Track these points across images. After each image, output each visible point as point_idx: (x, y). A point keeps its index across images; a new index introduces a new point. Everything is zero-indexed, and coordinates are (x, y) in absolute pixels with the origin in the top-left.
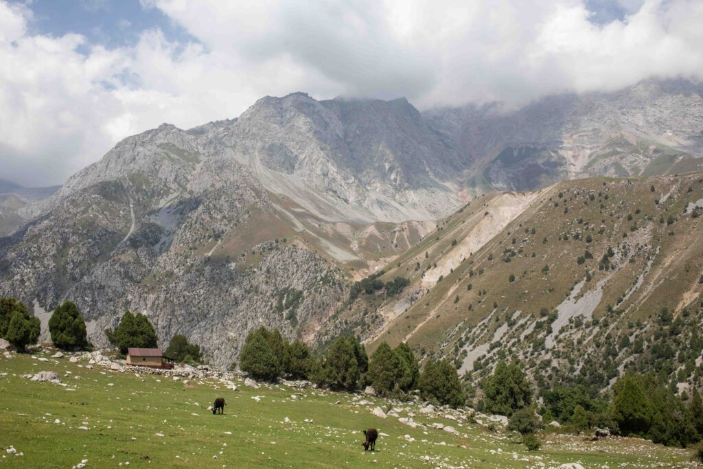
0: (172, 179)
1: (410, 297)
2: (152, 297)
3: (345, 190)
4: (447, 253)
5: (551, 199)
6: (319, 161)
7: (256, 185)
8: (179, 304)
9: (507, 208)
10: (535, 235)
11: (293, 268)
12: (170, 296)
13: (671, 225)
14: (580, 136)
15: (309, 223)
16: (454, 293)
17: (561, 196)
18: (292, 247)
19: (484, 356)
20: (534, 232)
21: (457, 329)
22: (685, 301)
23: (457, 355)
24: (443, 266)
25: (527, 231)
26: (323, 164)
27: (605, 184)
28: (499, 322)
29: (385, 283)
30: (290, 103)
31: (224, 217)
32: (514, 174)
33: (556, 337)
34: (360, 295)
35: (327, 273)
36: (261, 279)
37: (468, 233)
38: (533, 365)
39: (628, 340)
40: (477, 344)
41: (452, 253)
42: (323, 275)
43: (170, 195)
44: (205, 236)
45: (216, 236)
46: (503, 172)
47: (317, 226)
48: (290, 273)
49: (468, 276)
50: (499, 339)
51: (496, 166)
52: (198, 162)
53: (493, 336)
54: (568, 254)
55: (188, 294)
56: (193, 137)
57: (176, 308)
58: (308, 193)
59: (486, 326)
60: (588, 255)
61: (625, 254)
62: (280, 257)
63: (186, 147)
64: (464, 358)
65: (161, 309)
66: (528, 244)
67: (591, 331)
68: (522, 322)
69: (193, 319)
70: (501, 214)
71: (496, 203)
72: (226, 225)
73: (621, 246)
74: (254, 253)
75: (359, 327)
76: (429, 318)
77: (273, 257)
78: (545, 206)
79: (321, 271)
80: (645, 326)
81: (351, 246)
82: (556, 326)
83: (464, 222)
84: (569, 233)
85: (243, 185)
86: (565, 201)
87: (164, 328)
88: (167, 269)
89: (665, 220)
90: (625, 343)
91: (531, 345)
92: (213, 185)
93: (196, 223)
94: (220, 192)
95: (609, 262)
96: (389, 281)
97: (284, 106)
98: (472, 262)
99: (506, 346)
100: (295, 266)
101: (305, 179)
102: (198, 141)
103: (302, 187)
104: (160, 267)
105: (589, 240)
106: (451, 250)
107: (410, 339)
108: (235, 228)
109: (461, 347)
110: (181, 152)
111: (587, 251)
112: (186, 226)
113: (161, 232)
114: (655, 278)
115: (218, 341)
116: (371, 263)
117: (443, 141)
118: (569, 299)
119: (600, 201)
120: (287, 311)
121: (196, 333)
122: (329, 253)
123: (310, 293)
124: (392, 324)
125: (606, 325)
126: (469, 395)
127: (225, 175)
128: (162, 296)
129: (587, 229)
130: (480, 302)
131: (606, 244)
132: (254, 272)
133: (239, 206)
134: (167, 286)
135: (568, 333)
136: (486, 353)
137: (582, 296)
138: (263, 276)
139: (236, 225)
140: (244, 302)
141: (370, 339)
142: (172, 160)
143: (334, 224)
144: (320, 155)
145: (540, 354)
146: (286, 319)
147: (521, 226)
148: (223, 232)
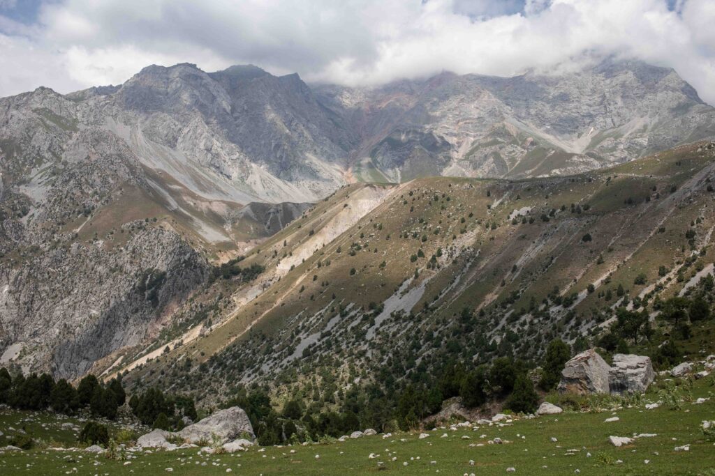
0: (46, 148)
1: (262, 284)
2: (15, 271)
3: (229, 166)
4: (304, 242)
5: (402, 197)
6: (203, 136)
7: (132, 160)
8: (43, 280)
9: (366, 201)
10: (381, 231)
11: (158, 249)
12: (34, 272)
13: (494, 230)
14: (465, 123)
15: (185, 201)
16: (301, 283)
17: (411, 194)
18: (159, 228)
19: (315, 344)
20: (380, 228)
21: (297, 317)
22: (486, 302)
23: (291, 342)
24: (298, 255)
25: (375, 226)
26: (207, 138)
27: (450, 186)
28: (335, 312)
29: (243, 269)
30: (177, 74)
31: (96, 193)
32: (400, 157)
33: (377, 329)
34: (218, 280)
35: (191, 255)
36: (126, 259)
37: (326, 223)
38: (351, 354)
39: (433, 335)
40: (311, 333)
41: (308, 243)
42: (186, 258)
43: (43, 164)
44: (74, 212)
45: (85, 212)
46: (389, 155)
47: (192, 204)
48: (155, 254)
49: (316, 267)
50: (330, 329)
51: (382, 148)
52: (76, 130)
53: (326, 325)
54: (405, 252)
55: (52, 270)
56: (72, 103)
57: (40, 284)
58: (189, 168)
59: (322, 316)
60: (421, 254)
61: (451, 255)
62: (146, 238)
63: (64, 114)
64: (297, 345)
65: (24, 285)
66: (374, 239)
67: (406, 326)
68: (352, 314)
69: (56, 296)
70: (359, 206)
71: (356, 196)
72: (97, 201)
73: (449, 247)
74: (123, 231)
75: (212, 311)
76: (275, 305)
77: (140, 238)
78: (396, 203)
79: (185, 254)
80: (449, 323)
81: (225, 226)
82: (379, 320)
83: (325, 212)
84: (409, 232)
85: (117, 161)
86: (414, 199)
87: (25, 303)
88: (33, 244)
89: (490, 226)
90: (429, 337)
91: (355, 336)
92: (88, 158)
93: (66, 197)
94: (93, 166)
95: (436, 261)
96: (246, 267)
97: (171, 76)
98: (323, 254)
99: (334, 335)
100: (161, 247)
101: (188, 153)
102: (78, 108)
103: (184, 161)
104: (25, 241)
105: (424, 240)
106: (307, 239)
107: (254, 325)
108: (106, 203)
109: (297, 334)
110: (57, 119)
111: (420, 250)
112: (55, 200)
113: (30, 204)
114: (469, 279)
115: (80, 318)
116: (241, 244)
117: (332, 120)
118: (396, 294)
119: (443, 202)
120: (149, 292)
121: (59, 310)
122: (200, 233)
123: (173, 275)
124: (241, 310)
125: (420, 320)
126: (292, 380)
127: (101, 147)
128: (26, 272)
129: (425, 228)
130: (322, 293)
131: (438, 243)
132: (121, 251)
133: (112, 182)
134: (31, 262)
135: (387, 326)
136: (316, 341)
137: (408, 292)
138: (129, 256)
139: (107, 201)
140: (108, 280)
141: (220, 323)
142: (48, 127)
143: (210, 202)
144: (204, 130)
145: (360, 344)
146: (148, 299)
147: (371, 221)
148: (93, 208)
